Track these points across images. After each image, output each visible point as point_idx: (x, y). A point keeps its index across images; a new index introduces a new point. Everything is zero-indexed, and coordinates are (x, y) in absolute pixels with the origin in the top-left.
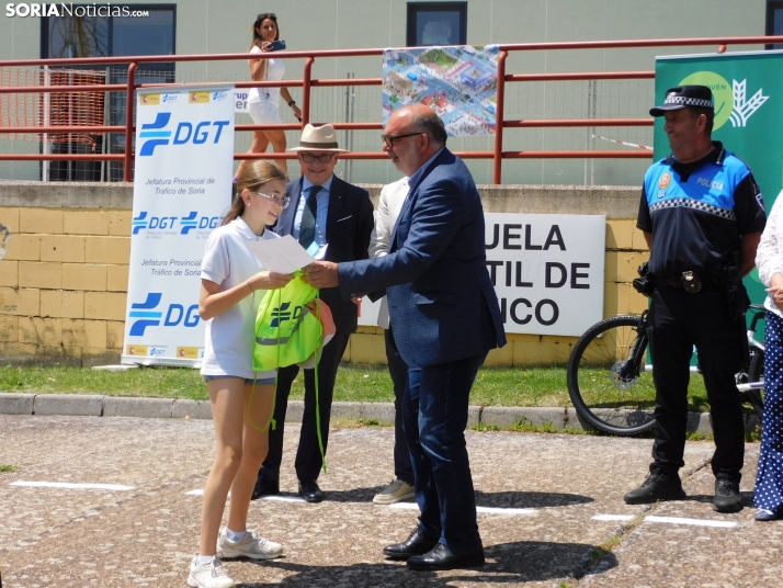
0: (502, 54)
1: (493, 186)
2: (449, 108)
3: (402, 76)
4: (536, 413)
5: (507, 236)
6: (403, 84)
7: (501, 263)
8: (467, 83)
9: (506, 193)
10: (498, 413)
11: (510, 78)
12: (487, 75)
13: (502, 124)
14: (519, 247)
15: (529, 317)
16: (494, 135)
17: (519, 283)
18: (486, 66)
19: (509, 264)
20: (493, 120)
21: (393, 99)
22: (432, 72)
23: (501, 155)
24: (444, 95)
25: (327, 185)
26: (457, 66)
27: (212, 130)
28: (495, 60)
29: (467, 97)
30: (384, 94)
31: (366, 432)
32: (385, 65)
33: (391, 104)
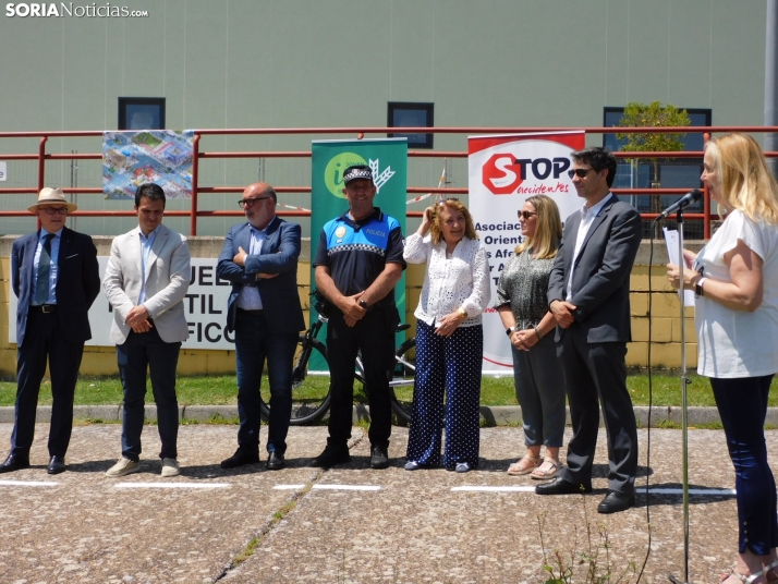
0: (196, 137)
1: (191, 237)
2: (156, 178)
3: (119, 152)
4: (227, 410)
5: (202, 276)
6: (119, 158)
7: (197, 296)
8: (169, 158)
9: (200, 242)
10: (197, 411)
11: (203, 155)
12: (185, 153)
13: (197, 190)
14: (211, 284)
15: (219, 337)
16: (190, 198)
17: (211, 311)
18: (185, 146)
19: (203, 297)
20: (190, 187)
21: (112, 170)
22: (142, 150)
23: (196, 214)
24: (151, 167)
25: (59, 234)
26: (161, 145)
28: (190, 141)
29: (169, 169)
30: (104, 167)
31: (94, 429)
32: (104, 144)
33: (110, 174)
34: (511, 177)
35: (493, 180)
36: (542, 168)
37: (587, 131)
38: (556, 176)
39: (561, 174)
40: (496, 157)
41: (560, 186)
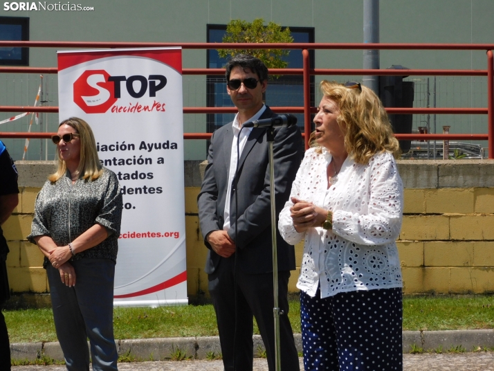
34: (104, 95)
35: (85, 98)
36: (137, 86)
37: (184, 47)
38: (152, 94)
39: (157, 93)
40: (88, 73)
41: (156, 105)
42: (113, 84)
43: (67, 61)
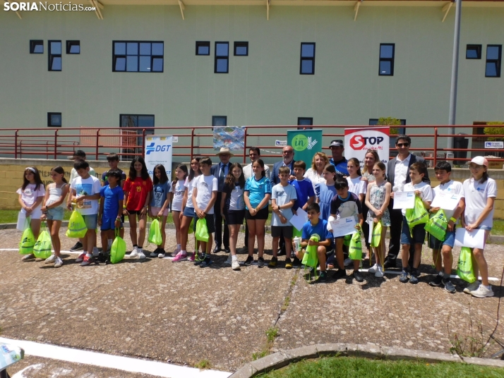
0: (246, 129)
2: (232, 143)
3: (219, 134)
6: (219, 136)
8: (236, 136)
11: (248, 135)
12: (242, 134)
13: (246, 148)
16: (244, 150)
18: (241, 132)
20: (243, 146)
21: (216, 140)
22: (227, 133)
23: (245, 155)
24: (230, 139)
26: (233, 132)
27: (166, 148)
28: (244, 131)
29: (236, 140)
30: (214, 139)
32: (214, 131)
33: (216, 141)
34: (361, 144)
35: (354, 145)
36: (373, 141)
38: (378, 143)
39: (380, 143)
40: (355, 136)
41: (379, 147)
42: (364, 140)
43: (348, 132)
